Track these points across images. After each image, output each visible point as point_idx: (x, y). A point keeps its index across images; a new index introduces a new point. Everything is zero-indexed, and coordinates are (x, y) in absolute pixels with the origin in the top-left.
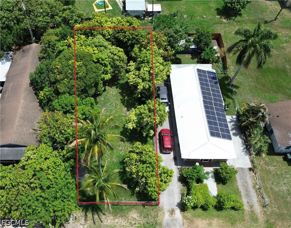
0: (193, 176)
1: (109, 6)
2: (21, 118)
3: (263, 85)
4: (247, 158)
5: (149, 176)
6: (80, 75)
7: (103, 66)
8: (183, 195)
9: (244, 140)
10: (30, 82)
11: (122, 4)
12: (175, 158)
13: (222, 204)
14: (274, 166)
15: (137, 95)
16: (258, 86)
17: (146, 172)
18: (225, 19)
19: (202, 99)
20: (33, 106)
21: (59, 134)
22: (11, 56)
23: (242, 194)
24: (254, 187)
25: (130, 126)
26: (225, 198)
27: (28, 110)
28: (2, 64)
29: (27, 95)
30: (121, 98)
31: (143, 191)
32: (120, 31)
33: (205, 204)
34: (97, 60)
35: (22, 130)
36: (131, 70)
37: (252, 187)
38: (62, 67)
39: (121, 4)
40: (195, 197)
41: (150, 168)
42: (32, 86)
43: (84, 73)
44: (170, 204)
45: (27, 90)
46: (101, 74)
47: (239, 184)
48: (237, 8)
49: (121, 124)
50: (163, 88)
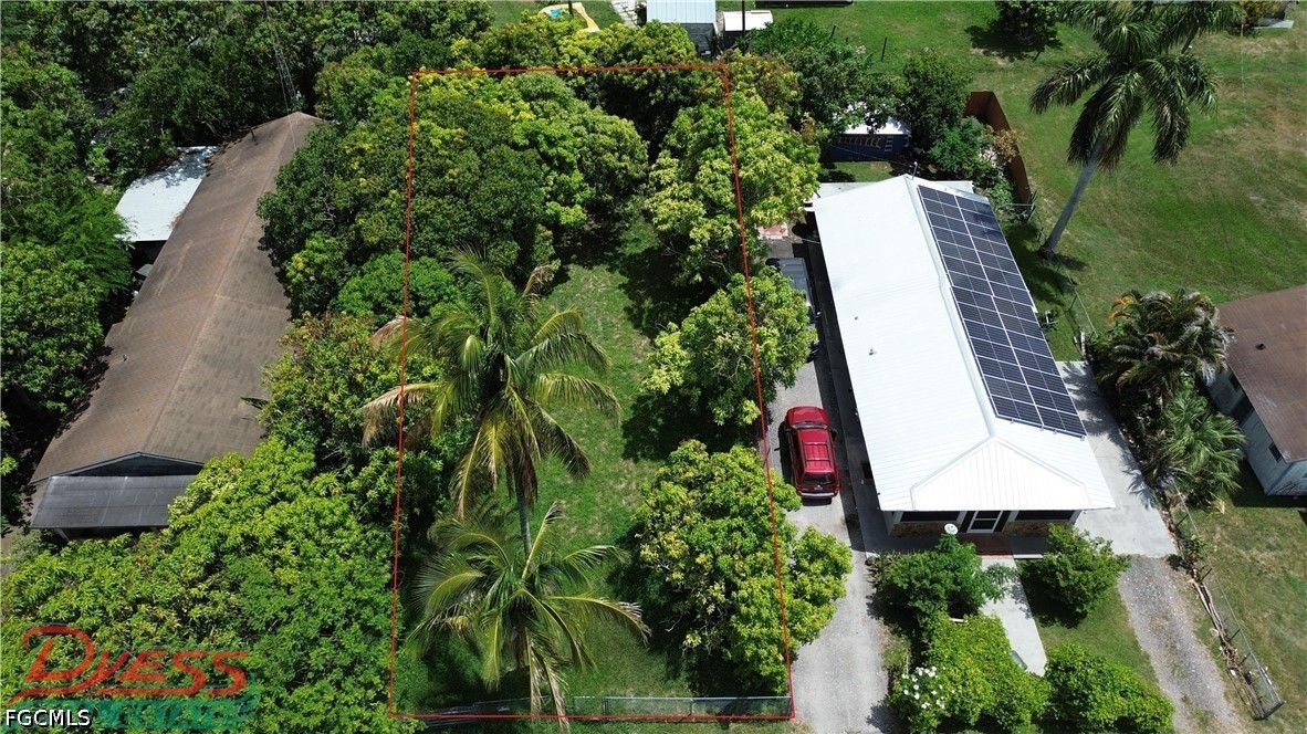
0: (938, 581)
1: (590, 21)
2: (205, 358)
3: (1177, 258)
4: (1155, 516)
5: (744, 571)
6: (452, 176)
7: (553, 168)
8: (894, 672)
9: (1131, 449)
10: (263, 234)
11: (636, 17)
12: (851, 522)
13: (1076, 703)
14: (1270, 547)
15: (687, 272)
16: (1157, 260)
17: (726, 551)
18: (1003, 57)
19: (948, 286)
20: (263, 317)
21: (343, 389)
22: (207, 160)
23: (1154, 663)
24: (1203, 635)
25: (659, 381)
26: (1091, 671)
27: (239, 334)
28: (168, 185)
29: (244, 280)
30: (630, 303)
31: (717, 653)
32: (621, 55)
33: (1001, 704)
34: (527, 142)
35: (204, 405)
36: (662, 182)
37: (1193, 636)
38: (380, 147)
39: (630, 16)
40: (952, 673)
41: (745, 536)
42: (271, 251)
43: (469, 170)
44: (842, 715)
45: (244, 262)
46: (546, 200)
47: (1137, 620)
48: (1044, 15)
49: (625, 397)
50: (791, 262)
